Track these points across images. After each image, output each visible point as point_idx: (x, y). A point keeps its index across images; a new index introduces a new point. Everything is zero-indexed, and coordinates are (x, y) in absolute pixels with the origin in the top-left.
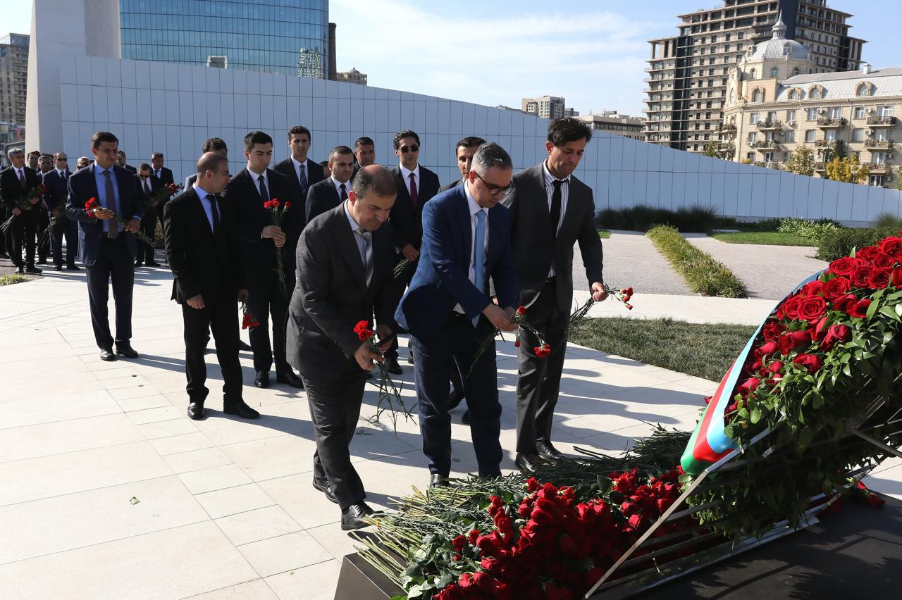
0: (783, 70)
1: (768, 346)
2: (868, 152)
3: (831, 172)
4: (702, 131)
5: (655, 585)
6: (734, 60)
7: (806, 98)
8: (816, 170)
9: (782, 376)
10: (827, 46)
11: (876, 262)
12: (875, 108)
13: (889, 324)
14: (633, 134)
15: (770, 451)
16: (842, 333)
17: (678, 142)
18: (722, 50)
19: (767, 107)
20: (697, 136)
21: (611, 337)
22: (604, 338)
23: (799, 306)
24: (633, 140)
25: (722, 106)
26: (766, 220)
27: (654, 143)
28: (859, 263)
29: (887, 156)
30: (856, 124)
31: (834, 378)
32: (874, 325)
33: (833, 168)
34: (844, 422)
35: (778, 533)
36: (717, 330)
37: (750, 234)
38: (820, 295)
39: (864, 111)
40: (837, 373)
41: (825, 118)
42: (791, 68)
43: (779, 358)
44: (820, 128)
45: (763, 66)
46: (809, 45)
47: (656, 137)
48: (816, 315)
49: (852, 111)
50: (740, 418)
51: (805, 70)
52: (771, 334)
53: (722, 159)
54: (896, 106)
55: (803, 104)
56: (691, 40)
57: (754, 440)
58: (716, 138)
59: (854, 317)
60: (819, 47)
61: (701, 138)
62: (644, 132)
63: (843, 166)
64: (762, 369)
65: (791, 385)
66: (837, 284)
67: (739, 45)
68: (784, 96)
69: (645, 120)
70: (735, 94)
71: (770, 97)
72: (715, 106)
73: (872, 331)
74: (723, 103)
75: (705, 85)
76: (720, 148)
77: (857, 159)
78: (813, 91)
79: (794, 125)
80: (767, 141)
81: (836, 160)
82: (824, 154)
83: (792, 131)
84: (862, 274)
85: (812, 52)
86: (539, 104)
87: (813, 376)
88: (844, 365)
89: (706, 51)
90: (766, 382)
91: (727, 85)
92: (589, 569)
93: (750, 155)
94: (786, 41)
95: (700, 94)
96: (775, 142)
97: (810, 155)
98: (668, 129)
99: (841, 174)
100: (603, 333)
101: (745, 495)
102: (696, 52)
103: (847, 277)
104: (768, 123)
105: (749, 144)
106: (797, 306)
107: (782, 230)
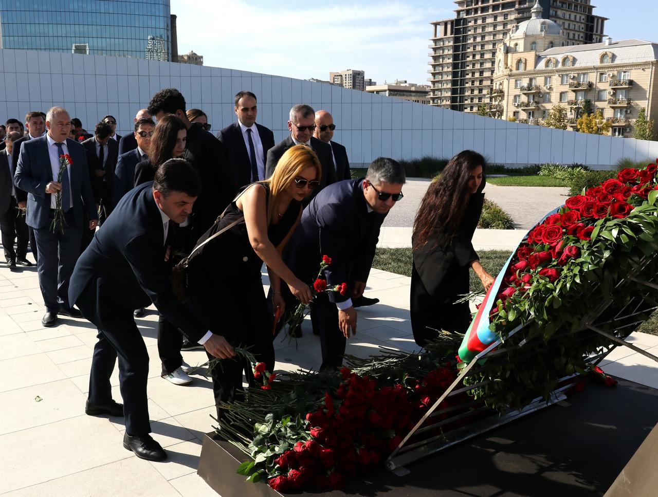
0: (541, 44)
1: (521, 264)
2: (611, 109)
3: (581, 125)
4: (476, 95)
5: (442, 448)
6: (500, 36)
7: (560, 66)
8: (569, 125)
9: (531, 285)
10: (576, 23)
11: (599, 199)
12: (615, 73)
13: (607, 244)
14: (421, 99)
15: (524, 341)
16: (574, 252)
17: (457, 104)
18: (491, 29)
19: (528, 74)
20: (472, 99)
21: (406, 263)
22: (400, 264)
23: (543, 233)
24: (420, 104)
25: (492, 74)
26: (529, 166)
27: (438, 106)
28: (587, 199)
29: (626, 111)
30: (601, 86)
31: (568, 285)
32: (597, 245)
33: (582, 123)
34: (580, 319)
35: (536, 407)
36: (490, 255)
37: (516, 177)
38: (559, 224)
39: (607, 75)
40: (570, 281)
41: (575, 82)
42: (547, 41)
43: (529, 272)
44: (572, 90)
45: (525, 41)
46: (561, 23)
47: (439, 101)
48: (555, 239)
49: (597, 75)
50: (500, 318)
51: (558, 43)
52: (523, 255)
53: (493, 117)
54: (632, 71)
55: (557, 71)
56: (466, 21)
57: (511, 333)
58: (487, 101)
59: (583, 239)
60: (569, 24)
61: (476, 101)
62: (429, 97)
63: (591, 121)
64: (517, 280)
65: (537, 291)
66: (571, 215)
67: (505, 25)
68: (542, 65)
69: (430, 87)
70: (502, 64)
71: (530, 66)
72: (487, 74)
73: (595, 249)
74: (493, 72)
75: (478, 57)
76: (491, 108)
77: (602, 114)
78: (565, 60)
79: (550, 88)
80: (529, 102)
81: (585, 116)
82: (575, 111)
83: (549, 93)
84: (589, 207)
85: (564, 29)
86: (344, 76)
87: (553, 284)
88: (575, 275)
89: (478, 30)
90: (519, 290)
91: (496, 58)
92: (392, 437)
93: (515, 113)
94: (542, 20)
95: (474, 65)
96: (536, 102)
97: (564, 112)
98: (449, 94)
99: (589, 127)
100: (399, 260)
101: (507, 376)
102: (470, 30)
103: (578, 210)
104: (529, 87)
105: (515, 105)
106: (541, 233)
107: (541, 174)
